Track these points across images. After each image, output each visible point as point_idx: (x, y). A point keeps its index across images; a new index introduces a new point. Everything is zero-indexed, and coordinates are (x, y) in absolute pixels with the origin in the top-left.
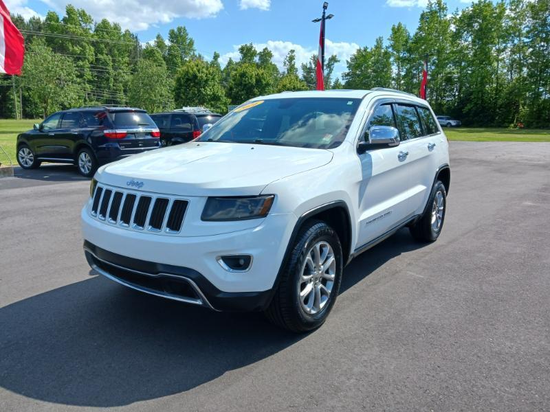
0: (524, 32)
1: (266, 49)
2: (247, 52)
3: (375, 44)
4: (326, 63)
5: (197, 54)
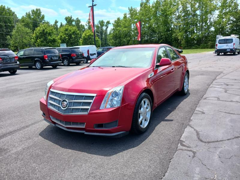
1: (78, 18)
2: (69, 20)
4: (105, 24)
5: (46, 21)
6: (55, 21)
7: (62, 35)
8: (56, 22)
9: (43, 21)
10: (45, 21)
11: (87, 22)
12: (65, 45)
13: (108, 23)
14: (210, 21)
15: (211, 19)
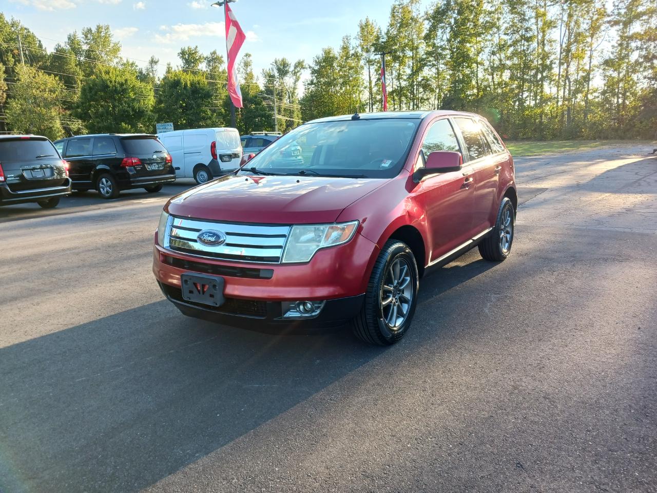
0: (503, 28)
1: (214, 53)
2: (189, 57)
3: (342, 44)
4: (291, 69)
5: (125, 61)
6: (150, 59)
8: (153, 62)
9: (116, 60)
10: (121, 58)
11: (242, 64)
12: (170, 128)
13: (300, 65)
14: (591, 57)
15: (595, 54)
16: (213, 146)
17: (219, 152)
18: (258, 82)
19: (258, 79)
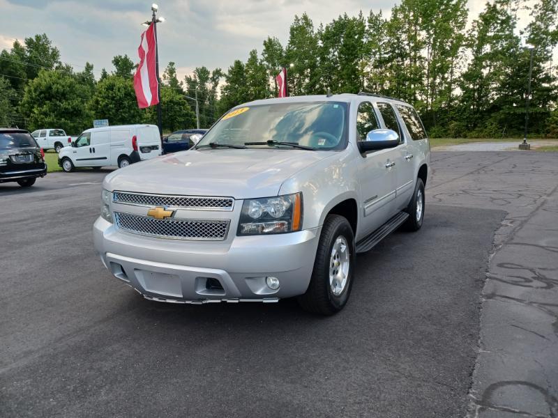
2: (122, 65)
3: (250, 57)
4: (211, 76)
5: (64, 65)
6: (85, 65)
7: (99, 99)
8: (89, 68)
9: (56, 65)
10: (60, 63)
11: (168, 71)
12: (105, 123)
13: (218, 73)
14: (452, 72)
15: (455, 70)
16: (135, 139)
17: (139, 144)
18: (182, 86)
19: (182, 84)
